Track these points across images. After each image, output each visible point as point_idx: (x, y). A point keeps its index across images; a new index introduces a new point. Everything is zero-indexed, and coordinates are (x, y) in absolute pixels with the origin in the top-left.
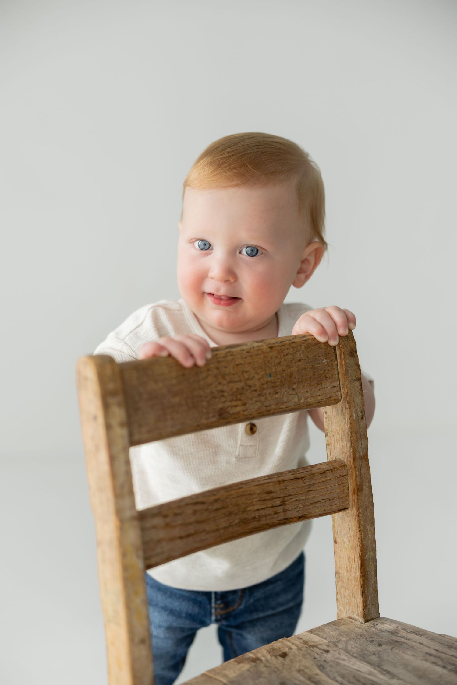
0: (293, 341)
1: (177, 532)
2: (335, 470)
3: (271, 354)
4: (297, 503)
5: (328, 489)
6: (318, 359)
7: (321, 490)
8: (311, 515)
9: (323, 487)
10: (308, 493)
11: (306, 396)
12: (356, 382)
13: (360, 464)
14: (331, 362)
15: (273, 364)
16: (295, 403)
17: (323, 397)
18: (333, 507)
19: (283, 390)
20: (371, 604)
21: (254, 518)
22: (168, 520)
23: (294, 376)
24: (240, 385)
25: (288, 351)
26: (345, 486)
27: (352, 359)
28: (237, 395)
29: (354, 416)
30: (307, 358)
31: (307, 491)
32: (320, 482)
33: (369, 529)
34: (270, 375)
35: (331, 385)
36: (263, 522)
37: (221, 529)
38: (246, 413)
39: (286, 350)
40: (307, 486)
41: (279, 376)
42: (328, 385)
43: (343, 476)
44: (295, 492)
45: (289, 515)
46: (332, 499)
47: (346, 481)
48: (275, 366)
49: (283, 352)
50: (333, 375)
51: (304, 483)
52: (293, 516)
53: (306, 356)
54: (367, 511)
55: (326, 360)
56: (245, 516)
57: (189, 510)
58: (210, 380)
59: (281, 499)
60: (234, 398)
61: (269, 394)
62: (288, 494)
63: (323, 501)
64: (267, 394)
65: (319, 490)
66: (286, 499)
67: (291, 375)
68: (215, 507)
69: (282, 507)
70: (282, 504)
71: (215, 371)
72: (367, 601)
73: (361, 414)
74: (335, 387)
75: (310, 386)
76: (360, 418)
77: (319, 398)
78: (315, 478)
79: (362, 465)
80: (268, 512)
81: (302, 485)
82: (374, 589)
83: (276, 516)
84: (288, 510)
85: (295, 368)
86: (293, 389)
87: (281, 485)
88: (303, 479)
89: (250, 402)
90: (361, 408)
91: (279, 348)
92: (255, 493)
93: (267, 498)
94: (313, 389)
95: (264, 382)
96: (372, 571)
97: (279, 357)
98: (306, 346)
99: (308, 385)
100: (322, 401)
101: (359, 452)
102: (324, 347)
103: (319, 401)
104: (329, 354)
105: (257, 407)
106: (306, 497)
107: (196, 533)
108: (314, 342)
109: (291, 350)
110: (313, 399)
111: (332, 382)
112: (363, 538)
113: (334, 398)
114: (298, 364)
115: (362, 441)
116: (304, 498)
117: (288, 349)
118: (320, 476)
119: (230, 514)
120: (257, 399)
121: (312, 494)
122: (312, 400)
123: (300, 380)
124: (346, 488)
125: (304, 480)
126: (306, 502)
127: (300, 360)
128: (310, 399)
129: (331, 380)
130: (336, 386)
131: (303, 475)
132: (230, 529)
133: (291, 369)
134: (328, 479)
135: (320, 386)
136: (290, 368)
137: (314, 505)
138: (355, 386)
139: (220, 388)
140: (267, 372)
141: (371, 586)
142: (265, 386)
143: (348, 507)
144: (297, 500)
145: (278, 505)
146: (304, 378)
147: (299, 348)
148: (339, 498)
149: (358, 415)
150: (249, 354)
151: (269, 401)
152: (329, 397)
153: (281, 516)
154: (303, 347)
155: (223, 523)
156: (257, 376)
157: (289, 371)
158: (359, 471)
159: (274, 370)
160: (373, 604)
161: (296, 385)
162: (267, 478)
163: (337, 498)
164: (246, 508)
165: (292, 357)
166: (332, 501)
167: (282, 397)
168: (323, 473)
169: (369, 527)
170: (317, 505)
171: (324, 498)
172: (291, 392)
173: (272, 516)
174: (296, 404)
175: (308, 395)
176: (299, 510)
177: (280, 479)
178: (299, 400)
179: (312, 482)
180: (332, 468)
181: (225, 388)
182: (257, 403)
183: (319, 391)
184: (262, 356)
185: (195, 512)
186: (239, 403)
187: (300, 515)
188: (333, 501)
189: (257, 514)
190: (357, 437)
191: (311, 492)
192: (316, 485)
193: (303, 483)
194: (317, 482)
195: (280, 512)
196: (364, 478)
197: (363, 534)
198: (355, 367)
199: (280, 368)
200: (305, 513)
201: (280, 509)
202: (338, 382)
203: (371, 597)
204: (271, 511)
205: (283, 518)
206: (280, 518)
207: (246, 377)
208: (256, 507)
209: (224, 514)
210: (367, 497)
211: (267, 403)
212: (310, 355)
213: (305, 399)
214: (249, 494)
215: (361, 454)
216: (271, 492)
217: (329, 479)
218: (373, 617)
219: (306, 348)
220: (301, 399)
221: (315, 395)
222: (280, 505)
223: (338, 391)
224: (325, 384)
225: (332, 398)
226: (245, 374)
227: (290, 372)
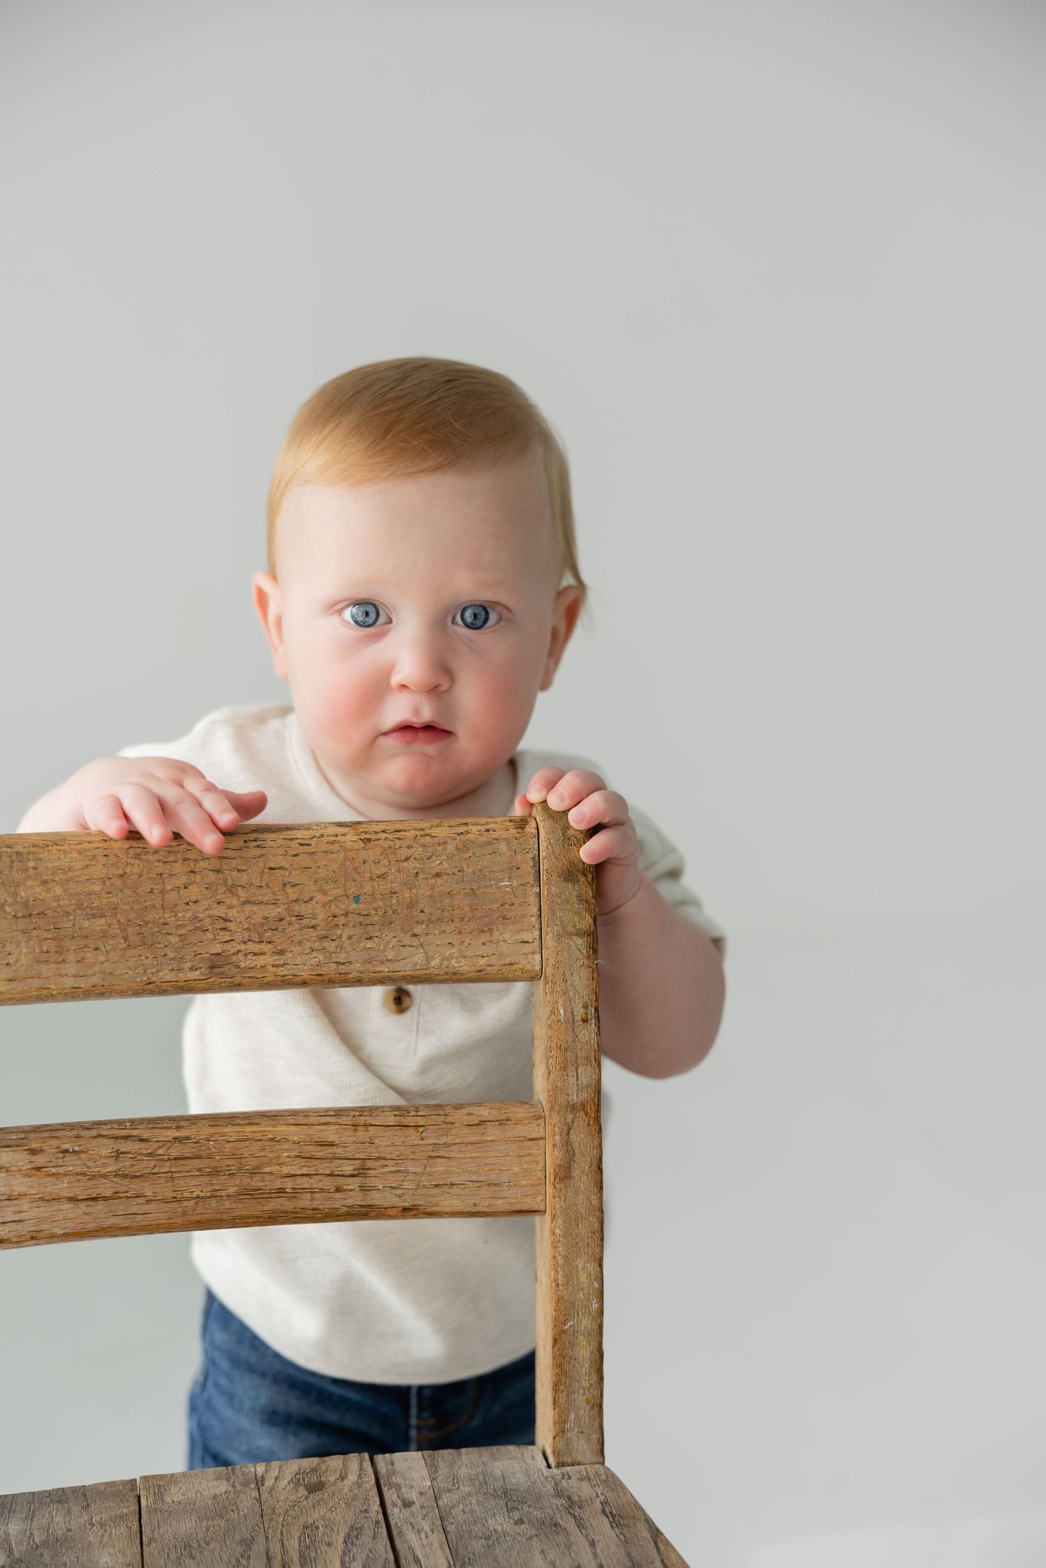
0: (428, 831)
1: (63, 1187)
2: (509, 1122)
3: (363, 855)
4: (399, 1177)
5: (488, 1162)
6: (488, 876)
7: (468, 1160)
8: (434, 1209)
9: (473, 1155)
10: (431, 1162)
11: (447, 953)
12: (575, 938)
13: (569, 1120)
14: (523, 887)
15: (368, 875)
16: (416, 964)
17: (493, 960)
18: (498, 1202)
19: (388, 935)
20: (576, 1430)
21: (282, 1191)
22: (40, 1160)
23: (421, 906)
24: (273, 912)
25: (412, 851)
26: (537, 1163)
27: (570, 886)
28: (262, 932)
29: (562, 1012)
30: (460, 871)
31: (429, 1157)
32: (467, 1144)
33: (580, 1267)
34: (357, 899)
35: (517, 937)
36: (305, 1201)
37: (188, 1199)
38: (282, 971)
39: (406, 850)
40: (431, 1147)
41: (381, 903)
42: (507, 936)
43: (531, 1140)
44: (397, 1153)
45: (376, 1199)
46: (499, 1185)
47: (540, 1151)
48: (371, 879)
49: (396, 854)
50: (524, 916)
51: (422, 1139)
52: (386, 1204)
53: (456, 867)
54: (580, 1226)
55: (508, 881)
56: (256, 1182)
57: (105, 1148)
58: (194, 892)
59: (357, 1163)
60: (255, 937)
61: (350, 938)
62: (377, 1155)
63: (470, 1184)
64: (344, 938)
65: (460, 1159)
66: (370, 1164)
67: (412, 905)
68: (174, 1152)
69: (357, 1180)
70: (359, 1174)
71: (212, 877)
72: (564, 1422)
73: (582, 1011)
74: (527, 942)
75: (460, 933)
76: (578, 1018)
77: (482, 962)
78: (453, 1132)
79: (573, 1123)
80: (320, 1185)
81: (416, 1142)
82: (587, 1399)
83: (338, 1195)
84: (374, 1189)
85: (423, 891)
86: (416, 935)
87: (360, 1133)
88: (421, 1129)
89: (297, 949)
90: (586, 998)
91: (386, 844)
92: (287, 1140)
93: (319, 1155)
94: (468, 941)
95: (337, 911)
96: (583, 1360)
97: (386, 862)
98: (460, 846)
99: (454, 931)
100: (488, 968)
101: (568, 1095)
102: (508, 854)
103: (482, 968)
104: (518, 868)
105: (314, 961)
106: (425, 1170)
107: (116, 1196)
109: (418, 851)
110: (463, 962)
111: (518, 932)
112: (560, 1282)
113: (521, 966)
114: (433, 881)
115: (579, 1071)
116: (419, 1170)
117: (409, 847)
118: (466, 1130)
119: (216, 1172)
120: (317, 945)
121: (440, 1166)
122: (462, 964)
123: (433, 918)
124: (540, 1167)
125: (423, 1131)
126: (423, 1178)
127: (438, 875)
128: (457, 962)
129: (517, 926)
130: (531, 940)
131: (421, 1121)
132: (214, 1203)
133: (414, 891)
134: (488, 1139)
135: (486, 937)
136: (410, 889)
137: (446, 1189)
138: (573, 948)
139: (220, 911)
140: (350, 892)
141: (579, 1391)
142: (342, 920)
143: (542, 1208)
144: (398, 1171)
145: (347, 1173)
146: (446, 914)
147: (441, 848)
148: (515, 1185)
149: (572, 1013)
150: (307, 849)
151: (347, 952)
152: (507, 961)
153: (355, 1199)
154: (451, 848)
155: (195, 1187)
156: (319, 897)
157: (407, 895)
158: (564, 1134)
159: (368, 888)
160: (582, 1432)
161: (424, 926)
163: (512, 1184)
164: (258, 1167)
165: (419, 866)
166: (496, 1188)
167: (382, 947)
168: (478, 1125)
169: (582, 1261)
170: (455, 1190)
171: (474, 1178)
172: (407, 940)
173: (330, 1195)
174: (418, 967)
175: (452, 951)
176: (403, 1194)
177: (361, 1120)
178: (428, 960)
179: (444, 1140)
180: (503, 1117)
181: (232, 914)
182: (315, 954)
183: (483, 947)
184: (342, 855)
185: (118, 1155)
186: (267, 948)
187: (406, 1205)
188: (500, 1189)
189: (289, 1184)
190: (566, 1059)
191: (439, 1160)
192: (452, 1148)
193: (419, 1138)
194: (457, 1141)
195: (351, 1190)
196: (576, 1152)
197: (561, 1273)
198: (578, 904)
199: (383, 887)
200: (420, 1203)
201: (354, 1184)
202: (537, 933)
203: (577, 1415)
204: (329, 1184)
205: (359, 1203)
206: (350, 1202)
207: (293, 897)
208: (286, 1170)
209: (199, 1170)
210: (581, 1196)
211: (342, 957)
212: (468, 866)
213: (443, 960)
214: (272, 1140)
215: (575, 1098)
216: (332, 1144)
217: (492, 1141)
218: (580, 1459)
219: (458, 849)
220: (433, 958)
221: (471, 955)
222: (352, 1176)
223: (533, 953)
224: (501, 934)
225: (515, 967)
226: (289, 890)
227: (410, 897)
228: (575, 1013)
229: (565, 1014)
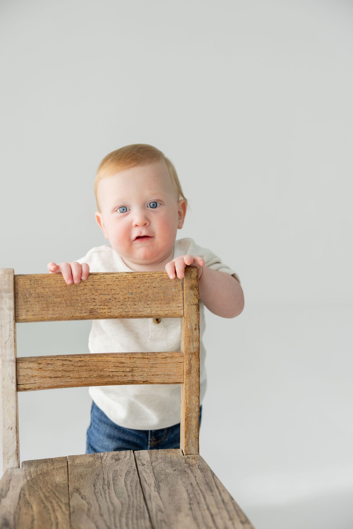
0: (152, 275)
1: (47, 374)
2: (174, 358)
3: (134, 281)
4: (142, 372)
5: (167, 369)
6: (169, 288)
7: (162, 368)
8: (152, 382)
9: (163, 366)
10: (151, 368)
11: (157, 310)
12: (193, 306)
13: (190, 357)
14: (179, 291)
15: (135, 287)
16: (148, 313)
17: (170, 312)
18: (170, 380)
19: (140, 304)
20: (191, 445)
21: (109, 376)
22: (41, 366)
23: (150, 296)
24: (108, 297)
25: (147, 280)
26: (181, 369)
27: (192, 291)
28: (105, 303)
29: (189, 327)
30: (161, 286)
31: (151, 367)
32: (162, 363)
33: (193, 399)
34: (132, 294)
35: (177, 305)
36: (116, 379)
37: (83, 378)
38: (110, 314)
39: (146, 280)
40: (152, 364)
41: (138, 295)
42: (174, 305)
43: (180, 362)
44: (142, 366)
45: (136, 378)
46: (170, 375)
47: (182, 366)
48: (136, 288)
49: (143, 281)
50: (179, 299)
51: (149, 362)
52: (138, 380)
53: (160, 285)
54: (193, 387)
55: (174, 289)
56: (102, 373)
57: (59, 363)
58: (86, 291)
59: (131, 368)
60: (103, 304)
61: (129, 305)
62: (136, 366)
63: (162, 375)
64: (128, 305)
65: (160, 367)
66: (134, 369)
67: (147, 296)
68: (79, 364)
69: (131, 373)
70: (131, 371)
71: (91, 287)
72: (188, 442)
73: (195, 326)
74: (180, 307)
75: (160, 304)
76: (193, 328)
77: (167, 312)
78: (158, 360)
79: (192, 358)
80: (120, 374)
81: (147, 363)
82: (194, 436)
83: (125, 377)
84: (135, 376)
85: (150, 292)
86: (148, 304)
87: (131, 360)
88: (149, 359)
89: (114, 308)
90: (196, 323)
91: (140, 278)
92: (111, 362)
93: (120, 366)
94: (163, 306)
95: (126, 297)
96: (194, 425)
97: (140, 283)
99: (159, 303)
100: (168, 314)
101: (190, 350)
102: (174, 282)
103: (166, 314)
104: (177, 286)
105: (119, 311)
106: (150, 370)
107: (62, 376)
108: (167, 277)
109: (149, 281)
110: (161, 312)
111: (177, 304)
112: (187, 403)
113: (178, 314)
114: (153, 289)
115: (194, 343)
116: (148, 370)
117: (147, 279)
118: (161, 359)
119: (91, 370)
120: (120, 307)
121: (154, 370)
122: (161, 313)
123: (153, 299)
124: (182, 370)
125: (149, 360)
126: (149, 373)
127: (155, 287)
128: (159, 312)
129: (177, 302)
130: (180, 306)
131: (149, 357)
132: (90, 379)
133: (148, 292)
134: (168, 362)
135: (168, 305)
136: (147, 291)
137: (155, 376)
138: (192, 308)
139: (93, 297)
140: (130, 292)
141: (192, 434)
142: (127, 300)
143: (183, 382)
144: (142, 371)
145: (128, 371)
146: (157, 298)
147: (156, 280)
148: (175, 375)
149: (192, 327)
150: (118, 279)
151: (128, 309)
152: (174, 312)
153: (130, 378)
154: (158, 280)
155: (84, 374)
156: (121, 293)
157: (146, 293)
158: (189, 361)
159: (135, 291)
160: (193, 445)
161: (150, 302)
162: (124, 354)
163: (174, 375)
164: (103, 369)
165: (149, 285)
166: (170, 376)
167: (138, 308)
168: (165, 358)
169: (194, 397)
170: (158, 376)
171: (164, 373)
172: (146, 306)
173: (123, 377)
174: (149, 313)
175: (158, 309)
176: (143, 377)
177: (132, 356)
178: (151, 311)
179: (155, 362)
180: (172, 356)
181: (96, 297)
182: (120, 309)
183: (167, 308)
184: (127, 282)
185: (63, 365)
186: (106, 307)
187: (144, 380)
188: (171, 376)
189: (111, 374)
190: (190, 340)
191: (154, 368)
192: (157, 364)
193: (148, 362)
194: (159, 362)
195: (129, 376)
196: (192, 366)
197: (188, 400)
198: (194, 296)
199: (139, 290)
200: (148, 380)
201: (130, 374)
202: (182, 304)
203: (192, 440)
204: (123, 374)
205: (131, 380)
206: (128, 379)
207: (114, 293)
208: (110, 370)
209: (86, 369)
210: (194, 379)
211: (127, 310)
212: (163, 285)
213: (156, 311)
214: (107, 361)
215: (192, 351)
216: (123, 363)
217: (169, 363)
218: (192, 453)
219: (160, 280)
220: (153, 311)
221: (163, 310)
222: (129, 372)
223: (181, 310)
224: (172, 304)
225: (176, 313)
226: (113, 291)
227: (147, 294)
228: (193, 327)
229: (190, 327)
